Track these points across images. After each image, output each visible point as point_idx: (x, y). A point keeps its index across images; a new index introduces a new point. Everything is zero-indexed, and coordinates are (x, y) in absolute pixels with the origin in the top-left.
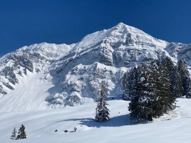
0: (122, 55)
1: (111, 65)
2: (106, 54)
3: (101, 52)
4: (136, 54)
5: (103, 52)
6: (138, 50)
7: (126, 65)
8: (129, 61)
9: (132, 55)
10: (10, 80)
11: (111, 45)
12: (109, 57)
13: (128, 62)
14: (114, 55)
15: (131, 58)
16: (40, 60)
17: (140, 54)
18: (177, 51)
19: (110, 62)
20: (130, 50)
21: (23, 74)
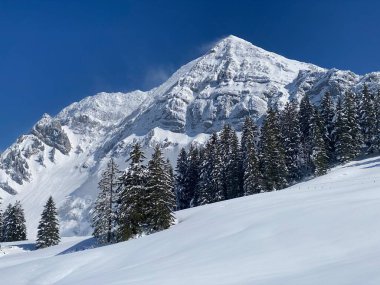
0: (202, 110)
1: (182, 131)
2: (176, 109)
3: (167, 106)
4: (228, 104)
5: (170, 106)
6: (232, 95)
7: (207, 129)
8: (214, 120)
9: (219, 107)
10: (12, 175)
11: (192, 89)
12: (179, 114)
13: (211, 122)
14: (189, 110)
15: (218, 113)
16: (88, 128)
17: (235, 102)
18: (305, 89)
19: (181, 125)
20: (218, 95)
21: (46, 161)
